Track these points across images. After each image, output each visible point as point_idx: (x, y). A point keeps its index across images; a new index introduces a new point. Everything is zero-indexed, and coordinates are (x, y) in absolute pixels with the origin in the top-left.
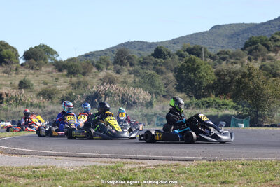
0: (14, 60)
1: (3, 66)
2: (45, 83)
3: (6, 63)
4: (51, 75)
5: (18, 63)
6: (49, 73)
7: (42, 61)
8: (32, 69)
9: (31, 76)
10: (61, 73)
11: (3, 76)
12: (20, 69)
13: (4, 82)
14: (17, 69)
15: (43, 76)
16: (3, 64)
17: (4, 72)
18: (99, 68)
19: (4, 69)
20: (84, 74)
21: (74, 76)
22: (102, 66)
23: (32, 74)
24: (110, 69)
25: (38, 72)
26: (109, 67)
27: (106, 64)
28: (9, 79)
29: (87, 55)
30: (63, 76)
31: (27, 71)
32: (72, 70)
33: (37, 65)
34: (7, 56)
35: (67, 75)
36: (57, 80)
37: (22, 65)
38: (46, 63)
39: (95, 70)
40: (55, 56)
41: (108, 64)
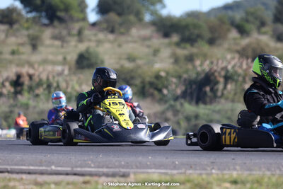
0: (76, 15)
1: (54, 27)
2: (131, 59)
3: (61, 20)
4: (147, 43)
5: (85, 19)
6: (145, 39)
7: (132, 18)
8: (112, 31)
9: (107, 46)
10: (166, 41)
11: (52, 46)
12: (87, 33)
13: (51, 57)
14: (80, 33)
15: (131, 45)
16: (56, 23)
17: (55, 37)
18: (242, 31)
19: (56, 31)
20: (212, 42)
21: (192, 45)
22: (248, 27)
23: (110, 41)
24: (265, 33)
25: (123, 39)
26: (264, 29)
27: (258, 23)
28: (63, 50)
29: (227, 7)
30: (169, 45)
31: (101, 36)
32: (187, 33)
33: (121, 25)
34: (62, 6)
35: (178, 44)
36: (156, 52)
37: (94, 25)
38: (140, 20)
39: (234, 34)
40: (158, 7)
41: (263, 24)
